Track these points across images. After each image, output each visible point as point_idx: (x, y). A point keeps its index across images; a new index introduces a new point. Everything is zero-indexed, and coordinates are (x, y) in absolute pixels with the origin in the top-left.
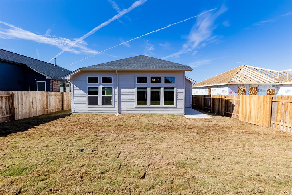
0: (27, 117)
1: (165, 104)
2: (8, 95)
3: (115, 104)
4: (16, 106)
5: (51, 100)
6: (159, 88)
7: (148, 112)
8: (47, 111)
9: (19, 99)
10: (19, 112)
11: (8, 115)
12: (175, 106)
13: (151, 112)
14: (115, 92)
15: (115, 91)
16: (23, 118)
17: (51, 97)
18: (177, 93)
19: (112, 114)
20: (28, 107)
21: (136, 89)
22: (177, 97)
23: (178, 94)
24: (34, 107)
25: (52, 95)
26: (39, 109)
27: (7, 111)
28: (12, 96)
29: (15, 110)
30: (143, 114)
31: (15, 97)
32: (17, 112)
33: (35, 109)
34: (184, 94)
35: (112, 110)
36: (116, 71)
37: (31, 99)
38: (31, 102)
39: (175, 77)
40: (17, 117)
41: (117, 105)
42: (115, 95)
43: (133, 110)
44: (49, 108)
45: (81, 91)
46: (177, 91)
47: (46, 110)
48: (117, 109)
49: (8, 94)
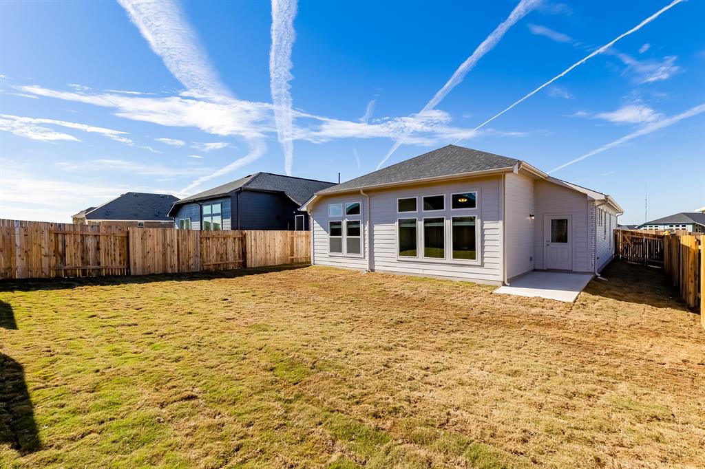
0: (262, 265)
1: (455, 256)
2: (241, 236)
3: (364, 252)
4: (248, 250)
5: (299, 243)
6: (442, 220)
7: (421, 272)
8: (292, 259)
9: (253, 241)
10: (252, 257)
11: (241, 261)
12: (477, 261)
13: (426, 272)
14: (364, 229)
15: (364, 227)
16: (257, 266)
17: (299, 239)
18: (482, 230)
19: (359, 270)
20: (263, 252)
21: (397, 223)
22: (483, 241)
23: (486, 232)
24: (272, 253)
25: (300, 236)
26: (279, 256)
27: (239, 255)
28: (245, 236)
29: (248, 255)
30: (409, 275)
31: (248, 238)
32: (250, 257)
33: (272, 256)
34: (500, 231)
35: (359, 264)
36: (361, 191)
37: (268, 241)
38: (268, 245)
39: (476, 192)
40: (249, 264)
41: (367, 254)
42: (364, 235)
43: (394, 264)
44: (295, 256)
45: (322, 229)
46: (482, 225)
47: (290, 257)
48: (367, 262)
49: (242, 234)
